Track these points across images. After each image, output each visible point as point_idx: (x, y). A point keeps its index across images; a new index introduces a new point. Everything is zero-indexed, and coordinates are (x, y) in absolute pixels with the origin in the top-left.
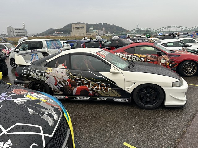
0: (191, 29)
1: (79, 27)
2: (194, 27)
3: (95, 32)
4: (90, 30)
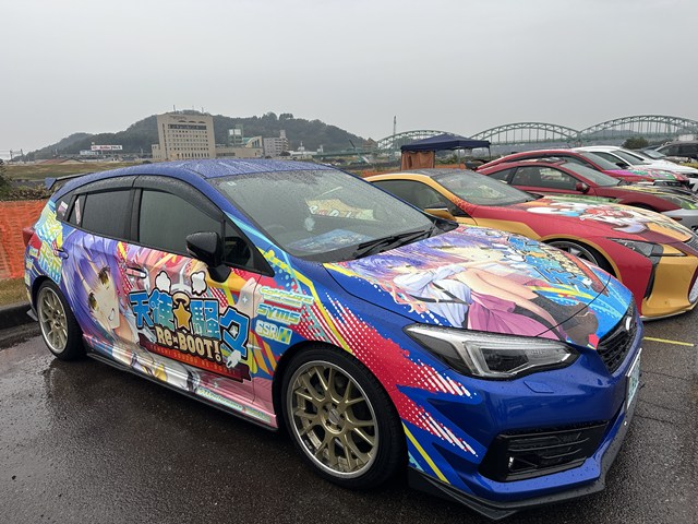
0: (586, 132)
1: (184, 127)
3: (249, 145)
4: (232, 137)
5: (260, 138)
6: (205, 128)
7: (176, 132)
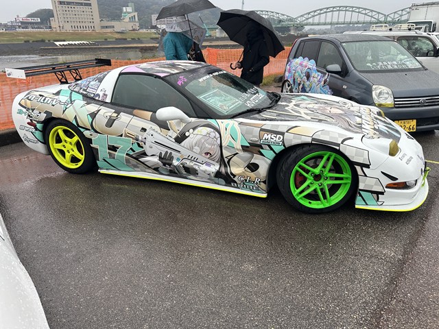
0: (392, 16)
1: (72, 3)
2: (400, 12)
3: (127, 20)
5: (136, 14)
6: (90, 5)
7: (65, 7)
